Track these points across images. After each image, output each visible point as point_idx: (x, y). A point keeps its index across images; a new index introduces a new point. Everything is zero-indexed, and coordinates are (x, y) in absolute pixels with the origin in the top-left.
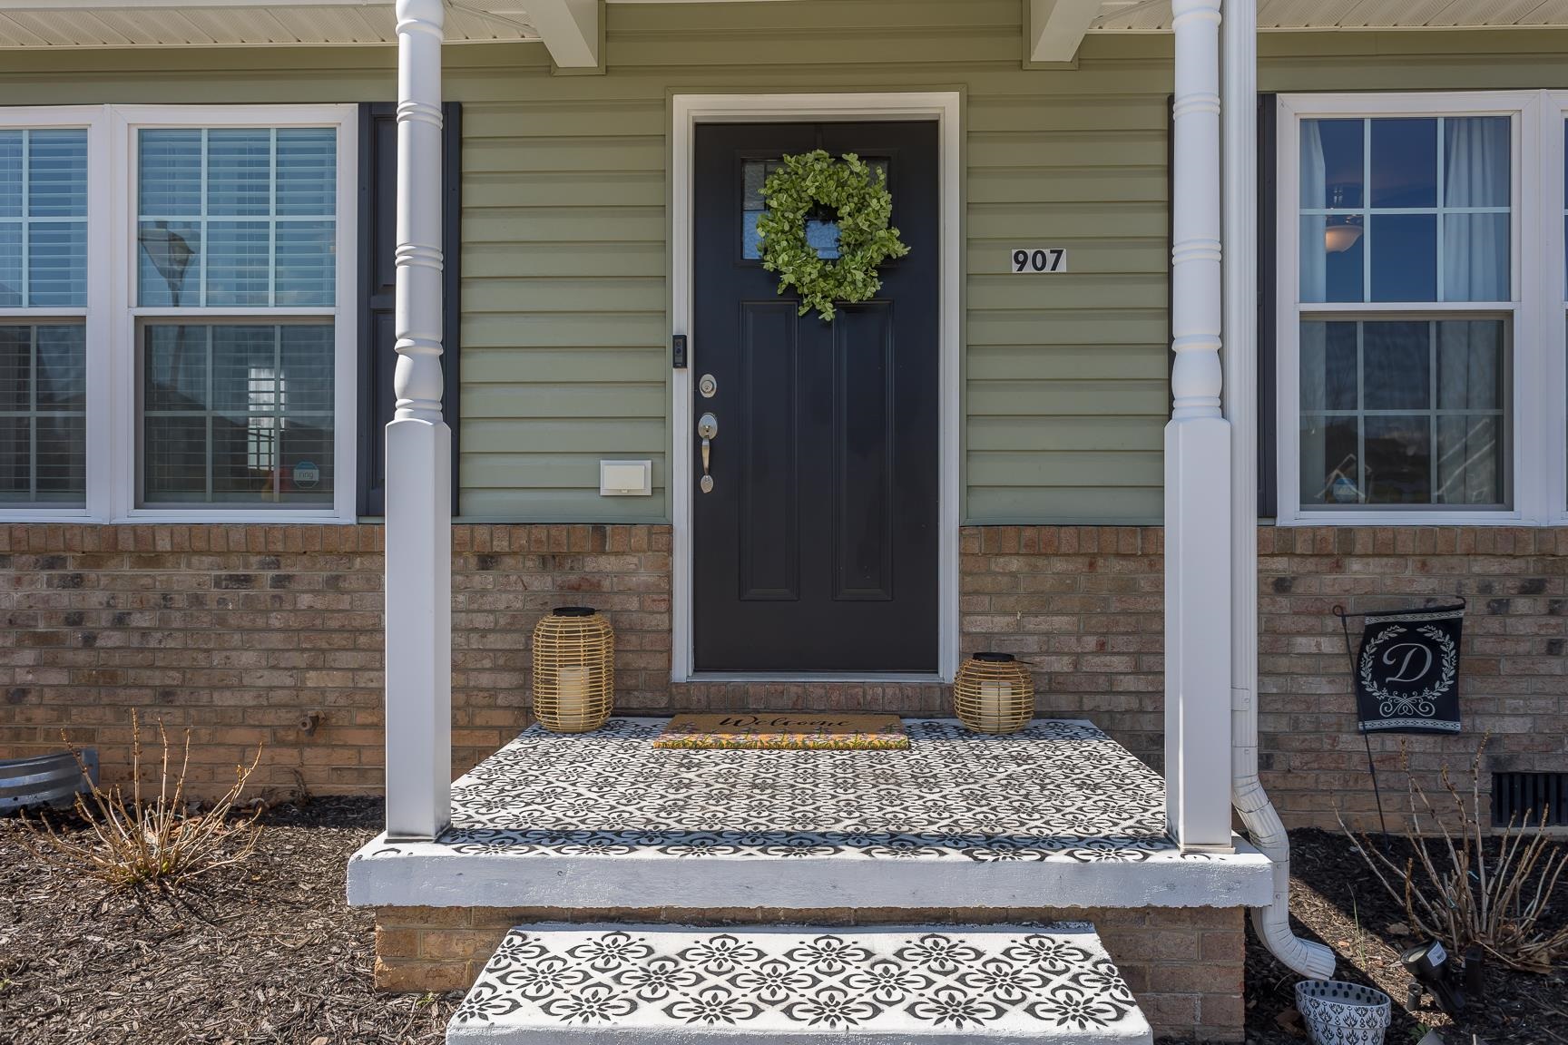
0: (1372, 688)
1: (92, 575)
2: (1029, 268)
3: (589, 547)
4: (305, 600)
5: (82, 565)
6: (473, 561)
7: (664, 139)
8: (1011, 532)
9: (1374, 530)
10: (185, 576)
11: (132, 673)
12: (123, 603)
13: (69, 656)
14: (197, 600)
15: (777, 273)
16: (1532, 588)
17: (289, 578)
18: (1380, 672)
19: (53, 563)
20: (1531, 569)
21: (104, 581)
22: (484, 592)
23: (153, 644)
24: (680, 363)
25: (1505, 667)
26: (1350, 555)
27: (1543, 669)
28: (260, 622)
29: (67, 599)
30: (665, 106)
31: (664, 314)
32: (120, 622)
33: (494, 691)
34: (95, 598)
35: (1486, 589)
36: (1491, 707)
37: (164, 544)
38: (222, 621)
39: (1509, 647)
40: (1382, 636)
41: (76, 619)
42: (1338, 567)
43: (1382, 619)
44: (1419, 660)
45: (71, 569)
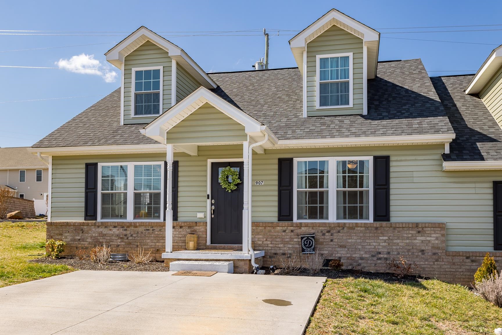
0: (304, 247)
1: (128, 229)
2: (258, 184)
3: (195, 225)
4: (156, 233)
5: (127, 228)
6: (179, 227)
7: (206, 166)
9: (305, 223)
10: (141, 229)
11: (133, 243)
12: (132, 233)
13: (125, 240)
14: (142, 233)
15: (222, 186)
16: (329, 232)
17: (154, 229)
18: (305, 245)
19: (123, 227)
20: (328, 229)
21: (129, 230)
22: (181, 232)
23: (136, 239)
24: (208, 198)
25: (325, 243)
26: (302, 227)
27: (330, 244)
28: (150, 236)
29: (125, 232)
30: (206, 161)
31: (206, 191)
32: (132, 236)
33: (182, 246)
34: (128, 232)
35: (322, 232)
36: (322, 249)
37: (138, 225)
38: (145, 236)
39: (325, 240)
40: (304, 239)
41: (126, 235)
42: (300, 228)
43: (303, 236)
44: (310, 243)
45: (125, 228)
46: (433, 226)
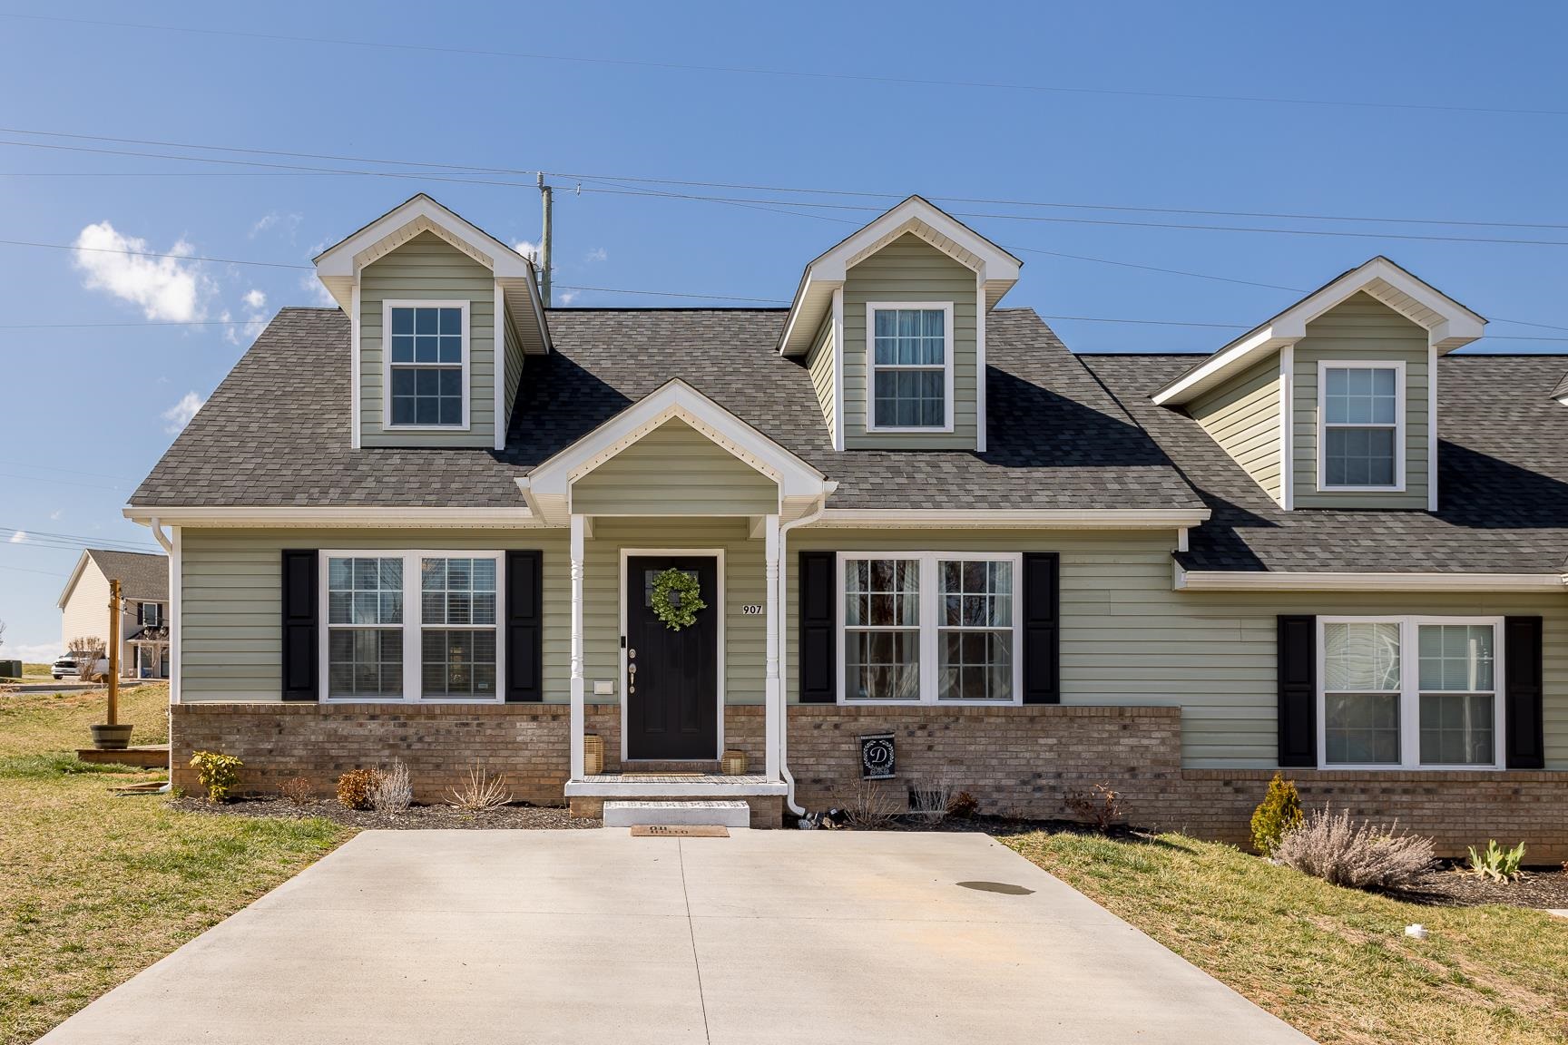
0: (868, 765)
1: (410, 722)
2: (749, 612)
3: (592, 712)
4: (489, 732)
5: (407, 719)
6: (550, 718)
7: (617, 564)
8: (742, 707)
9: (868, 707)
10: (446, 723)
11: (425, 758)
12: (422, 733)
13: (401, 752)
14: (449, 732)
15: (658, 615)
16: (923, 727)
17: (482, 724)
18: (870, 759)
19: (396, 718)
20: (922, 721)
21: (414, 725)
22: (554, 729)
23: (433, 748)
24: (623, 646)
25: (913, 755)
26: (860, 716)
27: (926, 755)
28: (472, 740)
29: (401, 731)
30: (618, 552)
31: (618, 628)
32: (420, 740)
33: (557, 764)
34: (411, 731)
35: (907, 728)
36: (909, 769)
37: (437, 711)
38: (458, 740)
39: (915, 748)
40: (869, 745)
41: (404, 739)
42: (856, 720)
43: (867, 738)
44: (882, 753)
45: (402, 721)
46: (1156, 715)
